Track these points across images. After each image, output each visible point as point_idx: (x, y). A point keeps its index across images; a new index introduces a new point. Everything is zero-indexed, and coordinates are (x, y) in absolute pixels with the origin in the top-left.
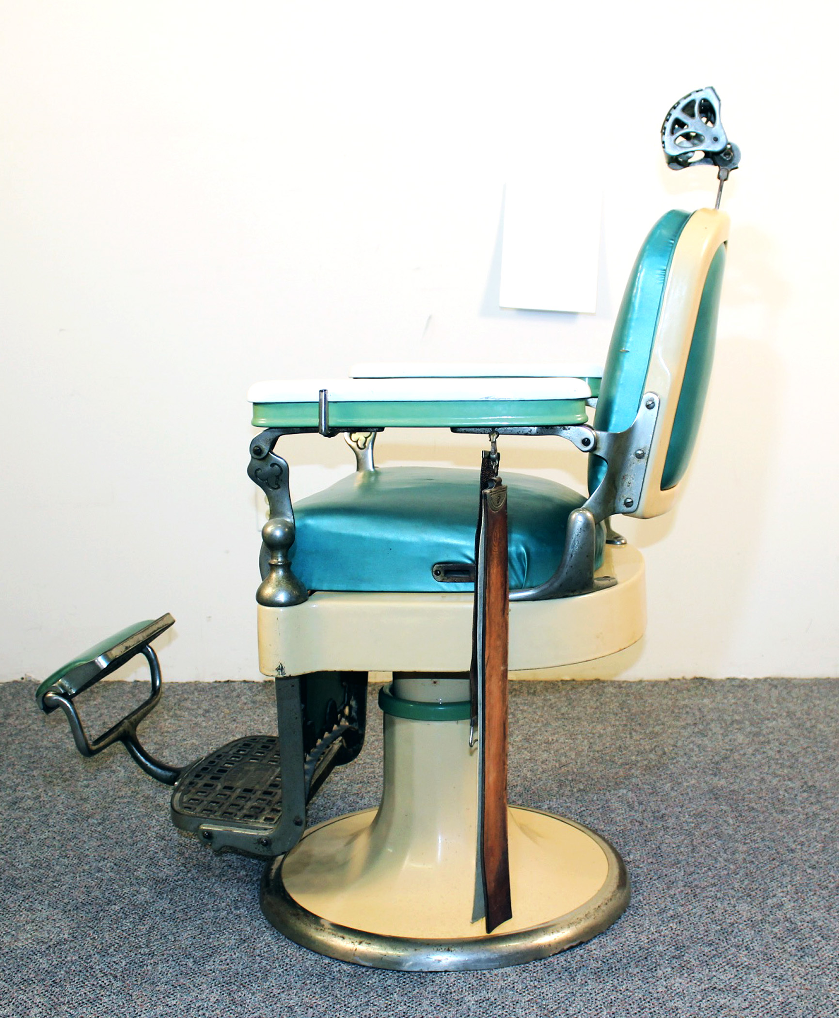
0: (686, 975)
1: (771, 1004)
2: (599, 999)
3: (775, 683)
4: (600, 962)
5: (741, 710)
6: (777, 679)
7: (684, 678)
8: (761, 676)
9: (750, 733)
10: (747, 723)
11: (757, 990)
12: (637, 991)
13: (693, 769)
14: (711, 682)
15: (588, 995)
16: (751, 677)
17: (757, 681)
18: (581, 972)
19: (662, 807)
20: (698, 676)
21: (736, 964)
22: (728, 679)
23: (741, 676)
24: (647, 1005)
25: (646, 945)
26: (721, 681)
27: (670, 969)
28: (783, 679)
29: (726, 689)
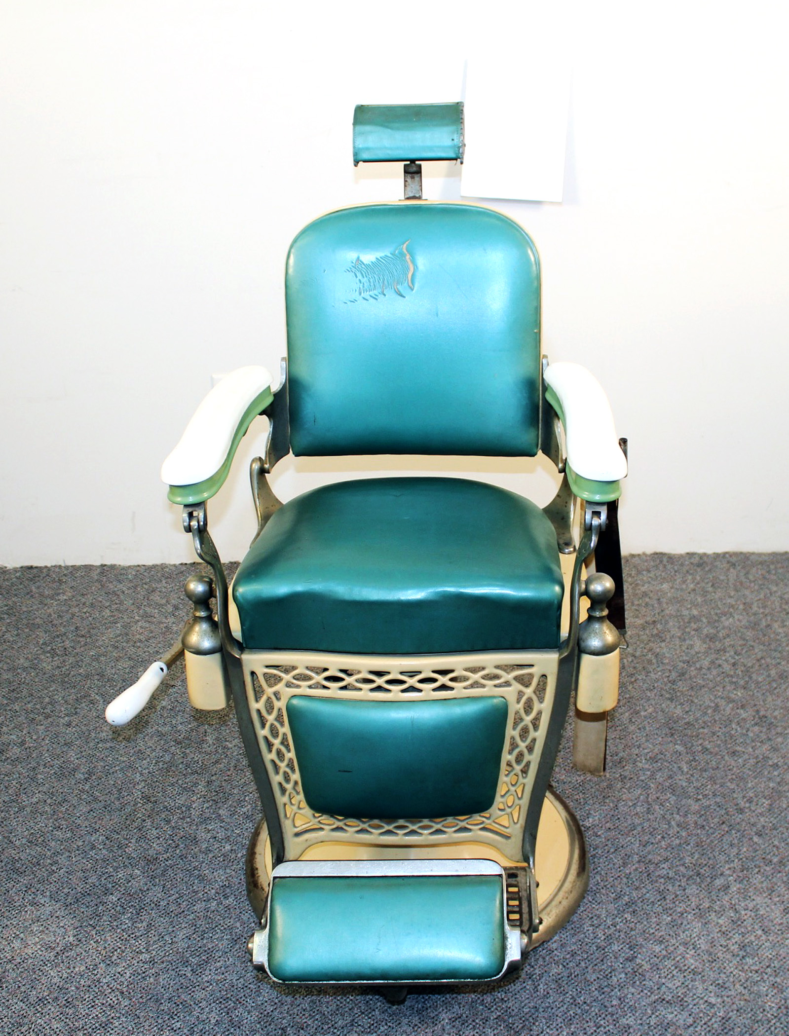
0: (638, 983)
1: (713, 1020)
2: (560, 1015)
3: (734, 559)
4: (561, 966)
5: (699, 600)
6: (736, 554)
7: (644, 554)
8: (720, 550)
9: (707, 636)
10: (705, 620)
11: (701, 1002)
12: (594, 1004)
13: (651, 690)
14: (671, 558)
15: (550, 1010)
16: (710, 552)
17: (717, 556)
18: (543, 980)
19: (621, 747)
20: (658, 551)
21: (683, 969)
22: (688, 553)
23: (701, 551)
24: (602, 1022)
25: (603, 943)
26: (681, 556)
27: (623, 975)
28: (741, 553)
29: (685, 568)
